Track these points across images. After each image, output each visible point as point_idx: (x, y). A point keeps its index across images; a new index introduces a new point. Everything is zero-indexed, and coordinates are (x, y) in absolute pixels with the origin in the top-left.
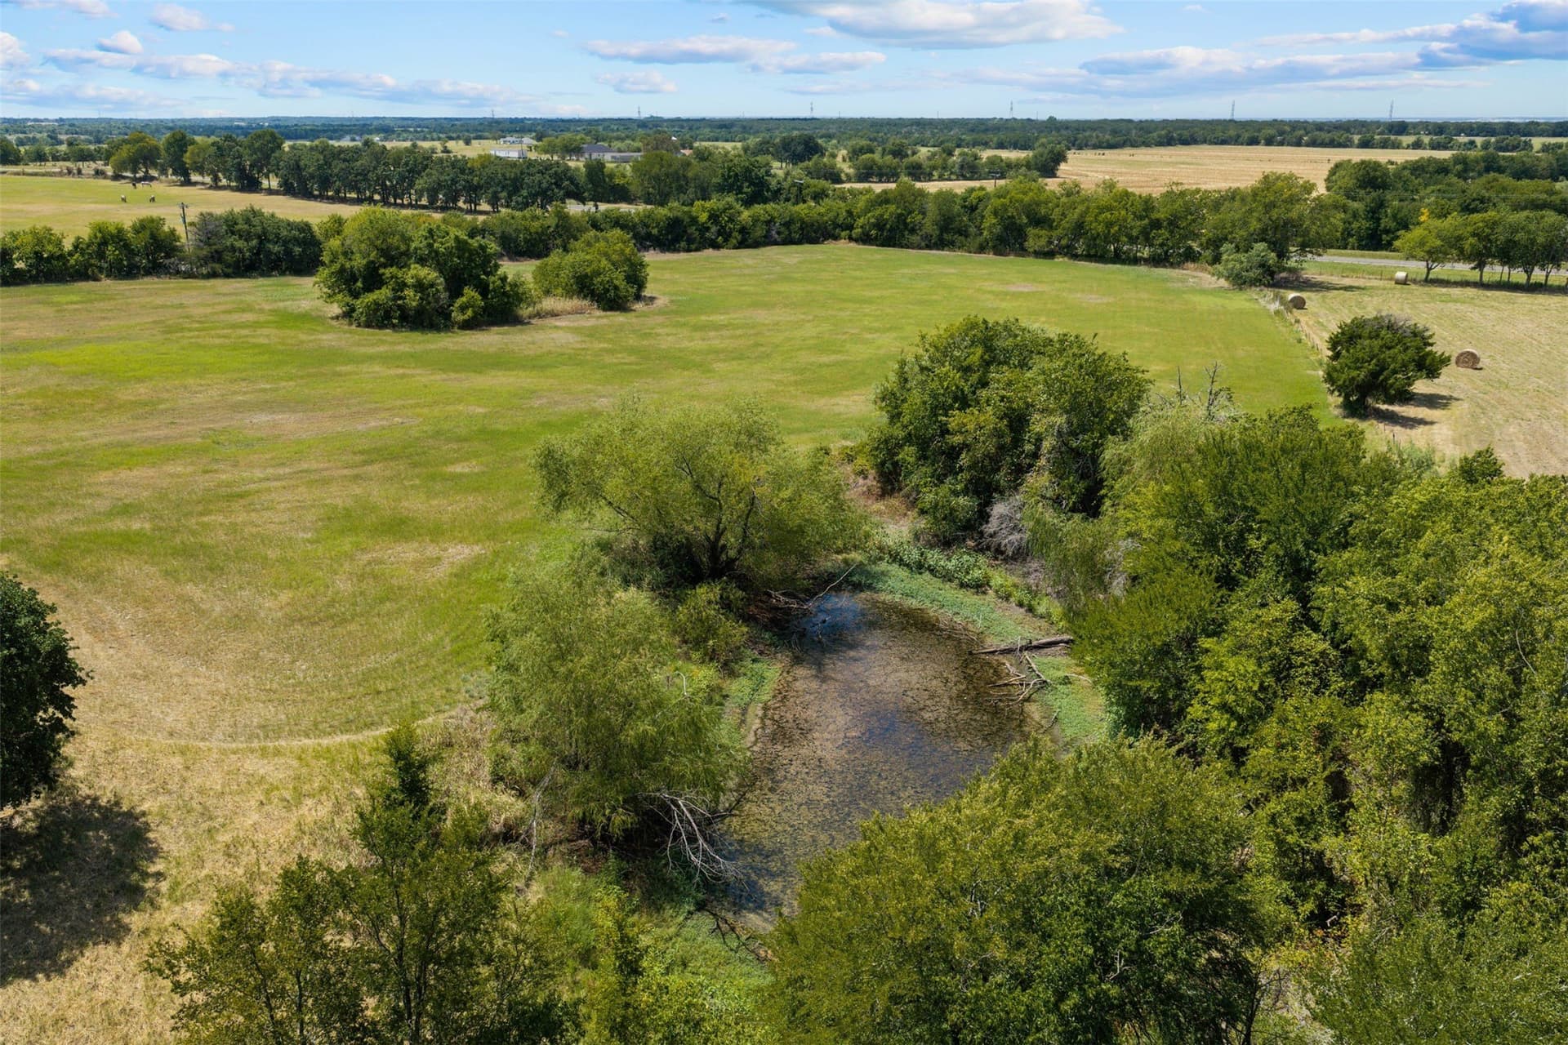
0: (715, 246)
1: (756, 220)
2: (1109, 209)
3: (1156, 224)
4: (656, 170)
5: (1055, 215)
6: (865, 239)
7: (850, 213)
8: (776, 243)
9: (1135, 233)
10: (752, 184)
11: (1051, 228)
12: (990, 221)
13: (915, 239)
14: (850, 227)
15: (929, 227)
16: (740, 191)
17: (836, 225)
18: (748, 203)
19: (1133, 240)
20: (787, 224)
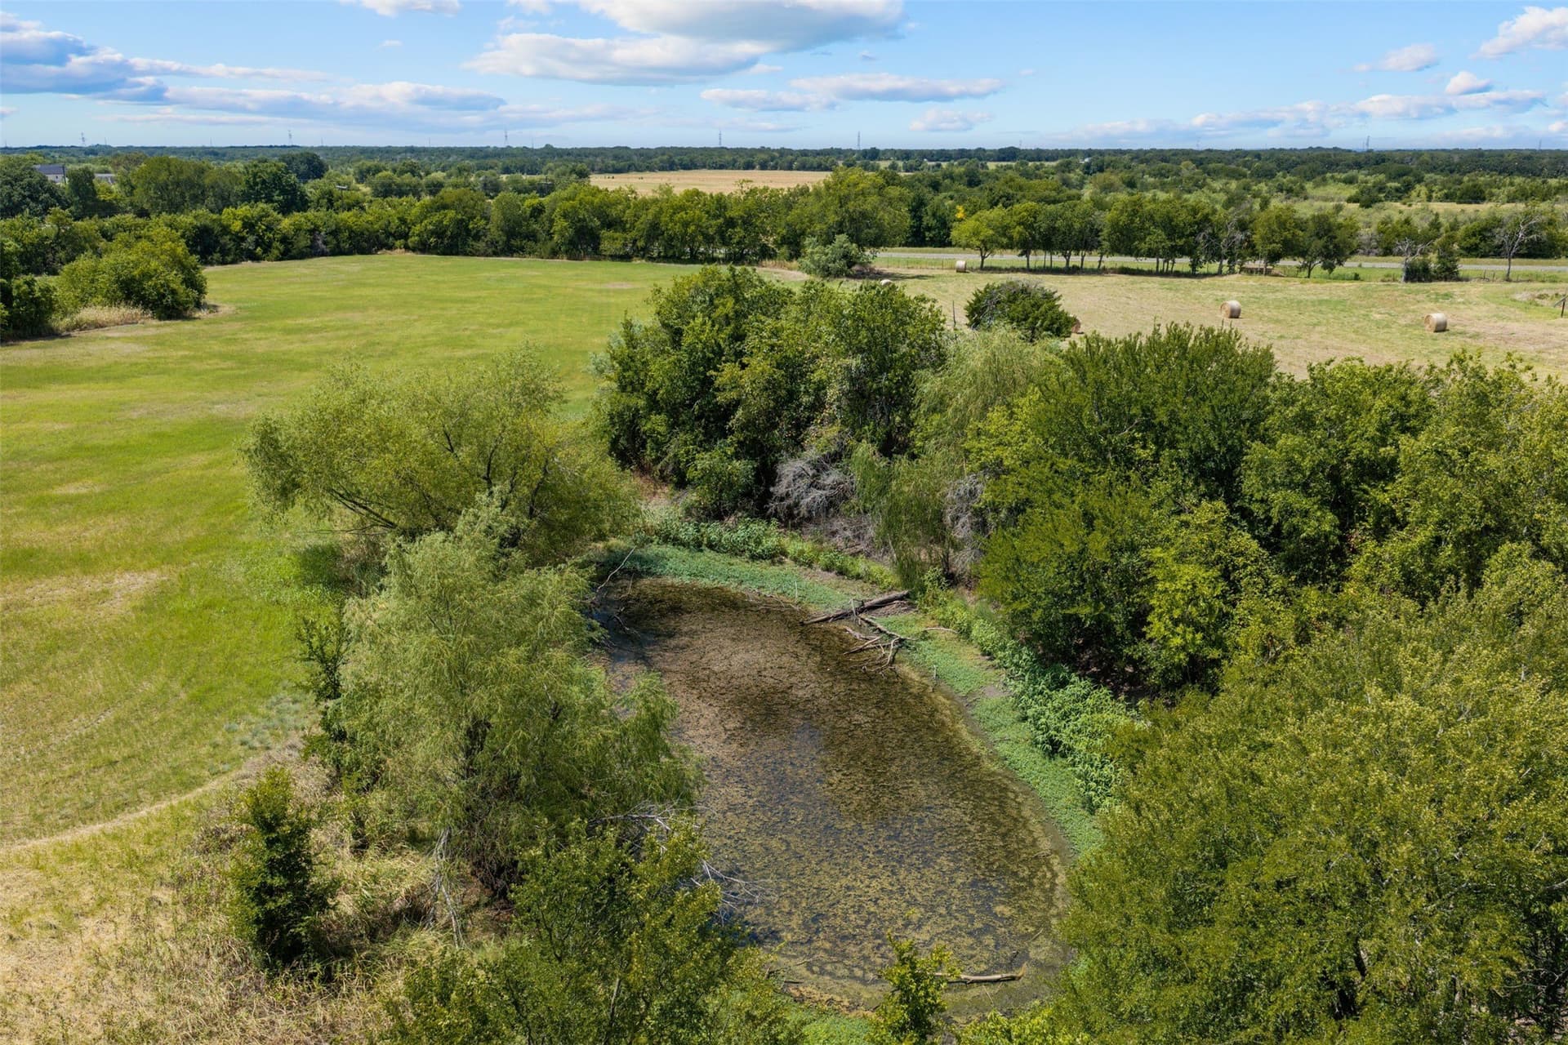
0: (255, 258)
1: (298, 230)
2: (682, 208)
3: (731, 223)
4: (163, 176)
5: (628, 216)
6: (423, 248)
7: (403, 221)
8: (323, 254)
9: (711, 232)
10: (283, 192)
11: (624, 230)
12: (560, 224)
13: (481, 245)
14: (405, 236)
15: (494, 232)
16: (269, 200)
17: (389, 234)
18: (285, 210)
19: (709, 240)
20: (334, 233)
